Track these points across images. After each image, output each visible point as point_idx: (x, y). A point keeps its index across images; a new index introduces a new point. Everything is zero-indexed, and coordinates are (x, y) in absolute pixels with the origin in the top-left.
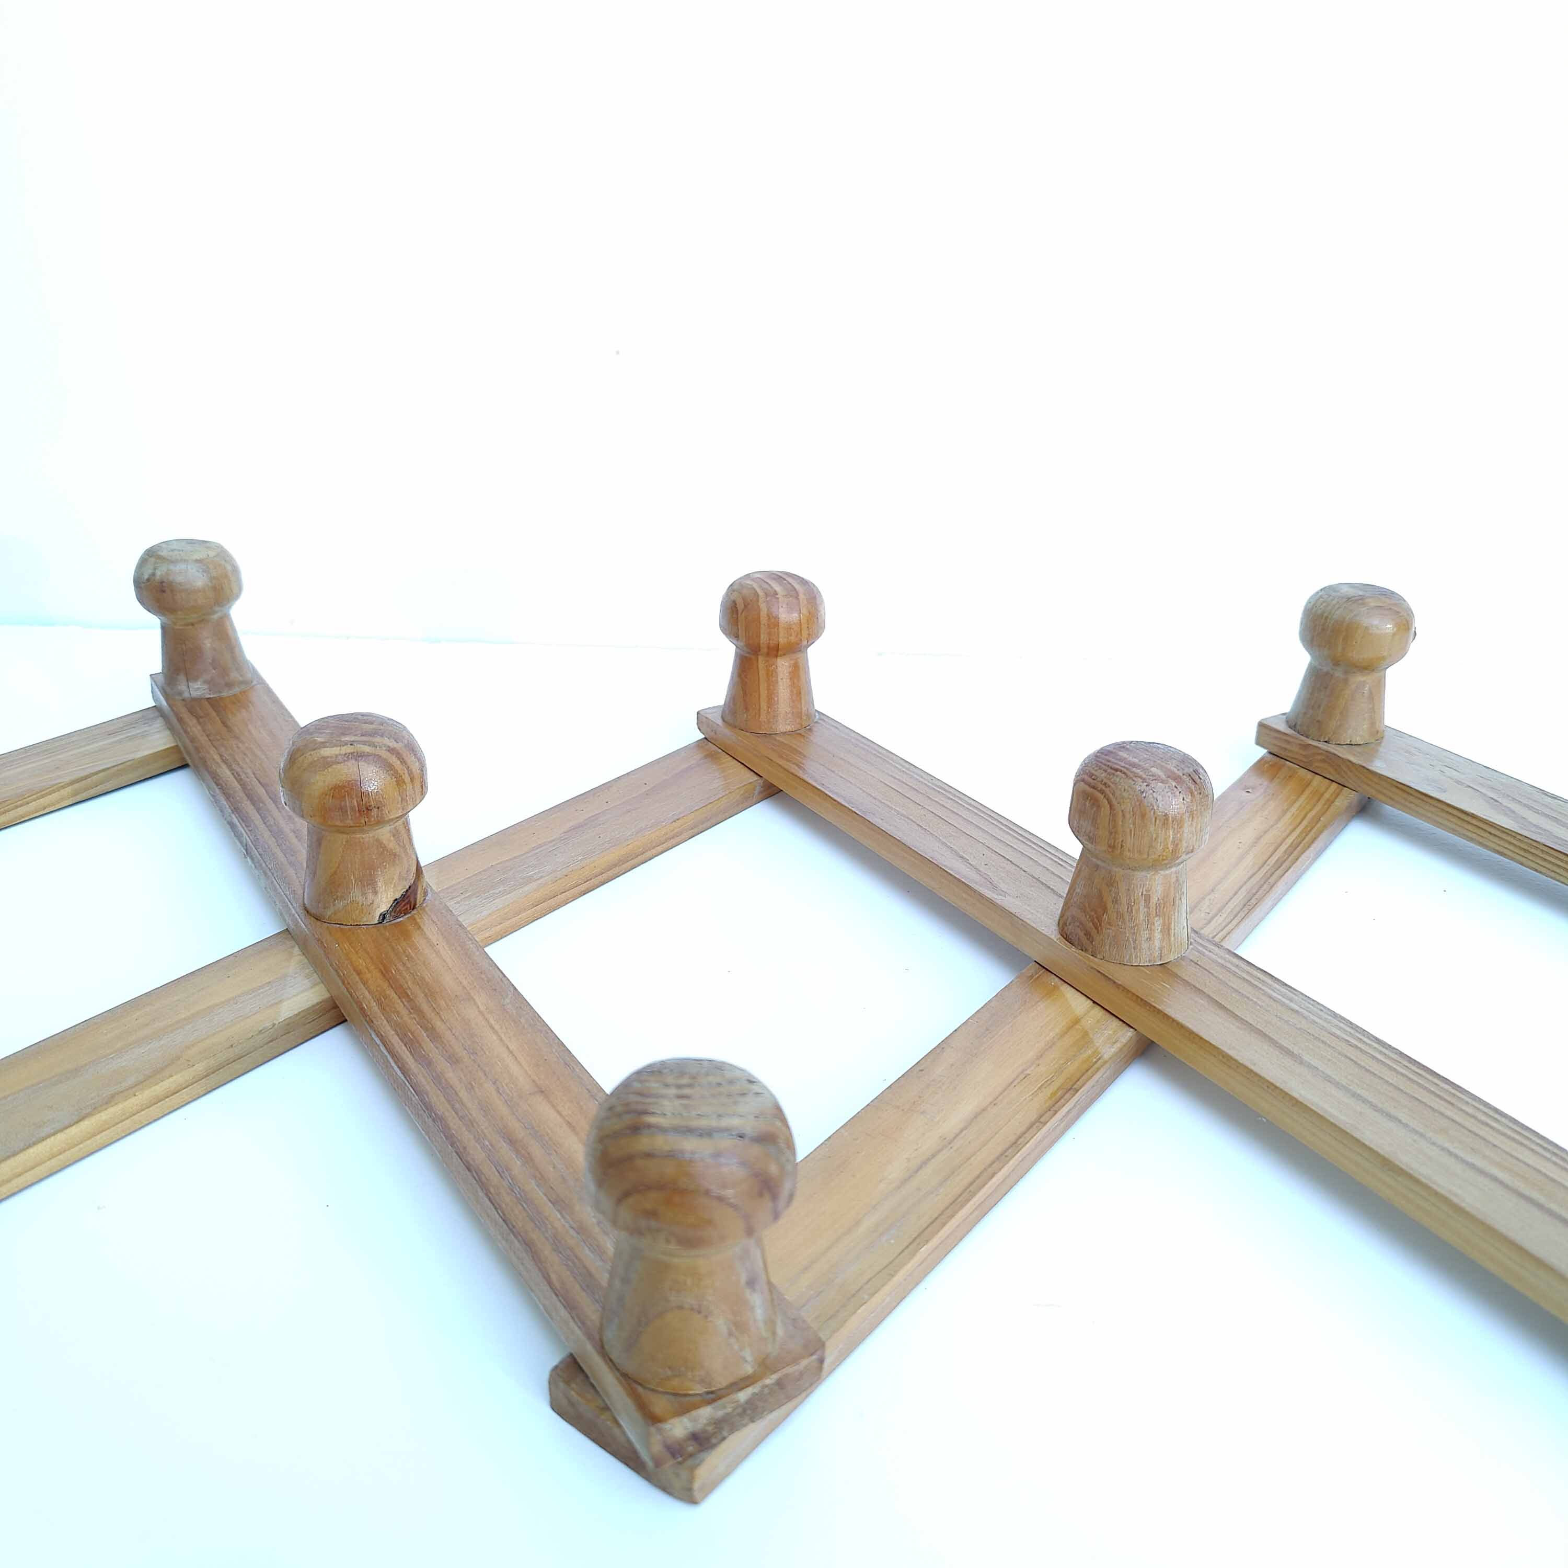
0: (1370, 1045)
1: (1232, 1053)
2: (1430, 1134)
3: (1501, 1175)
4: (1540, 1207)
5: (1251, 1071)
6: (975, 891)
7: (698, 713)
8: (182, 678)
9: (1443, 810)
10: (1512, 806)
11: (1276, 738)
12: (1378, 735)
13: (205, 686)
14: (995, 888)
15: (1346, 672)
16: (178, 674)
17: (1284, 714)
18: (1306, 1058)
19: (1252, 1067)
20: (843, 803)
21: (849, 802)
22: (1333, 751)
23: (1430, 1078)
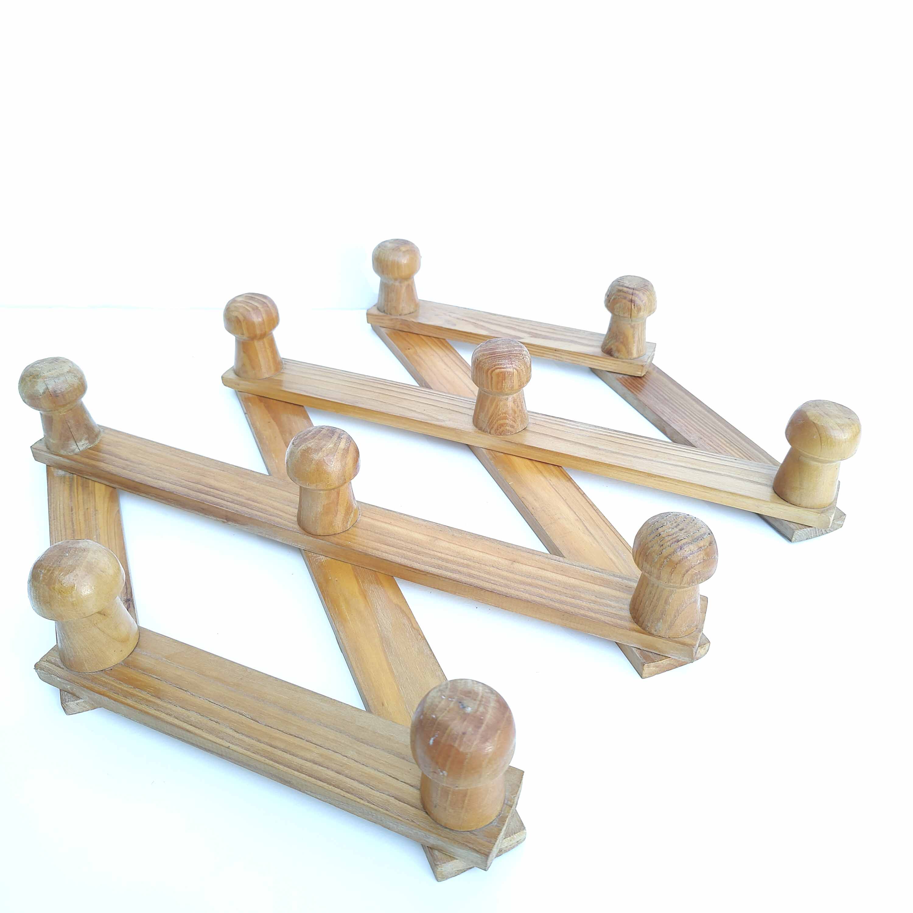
0: (614, 433)
1: (576, 455)
2: (654, 459)
3: (683, 464)
4: (699, 470)
5: (587, 459)
6: (431, 424)
7: (222, 377)
8: (72, 442)
9: (458, 334)
10: (482, 323)
11: (377, 319)
12: (416, 305)
13: (87, 442)
14: (438, 420)
15: (400, 282)
16: (68, 441)
17: (374, 306)
18: (600, 447)
19: (587, 458)
20: (339, 402)
21: (341, 401)
22: (404, 319)
23: (640, 438)
